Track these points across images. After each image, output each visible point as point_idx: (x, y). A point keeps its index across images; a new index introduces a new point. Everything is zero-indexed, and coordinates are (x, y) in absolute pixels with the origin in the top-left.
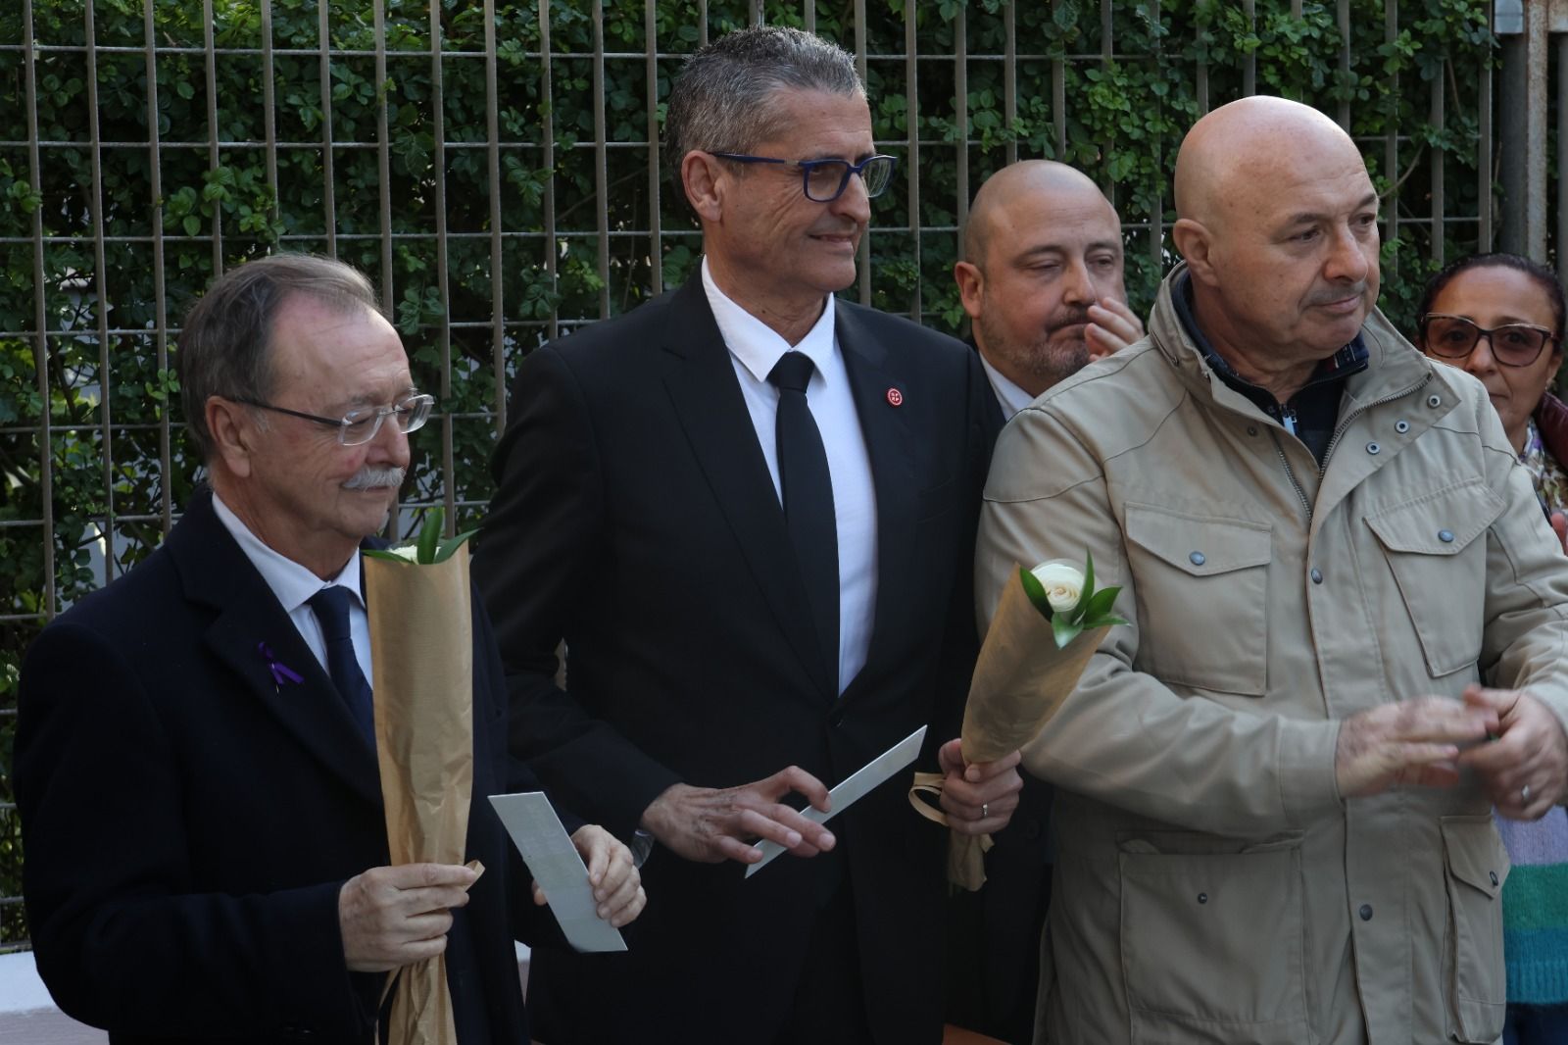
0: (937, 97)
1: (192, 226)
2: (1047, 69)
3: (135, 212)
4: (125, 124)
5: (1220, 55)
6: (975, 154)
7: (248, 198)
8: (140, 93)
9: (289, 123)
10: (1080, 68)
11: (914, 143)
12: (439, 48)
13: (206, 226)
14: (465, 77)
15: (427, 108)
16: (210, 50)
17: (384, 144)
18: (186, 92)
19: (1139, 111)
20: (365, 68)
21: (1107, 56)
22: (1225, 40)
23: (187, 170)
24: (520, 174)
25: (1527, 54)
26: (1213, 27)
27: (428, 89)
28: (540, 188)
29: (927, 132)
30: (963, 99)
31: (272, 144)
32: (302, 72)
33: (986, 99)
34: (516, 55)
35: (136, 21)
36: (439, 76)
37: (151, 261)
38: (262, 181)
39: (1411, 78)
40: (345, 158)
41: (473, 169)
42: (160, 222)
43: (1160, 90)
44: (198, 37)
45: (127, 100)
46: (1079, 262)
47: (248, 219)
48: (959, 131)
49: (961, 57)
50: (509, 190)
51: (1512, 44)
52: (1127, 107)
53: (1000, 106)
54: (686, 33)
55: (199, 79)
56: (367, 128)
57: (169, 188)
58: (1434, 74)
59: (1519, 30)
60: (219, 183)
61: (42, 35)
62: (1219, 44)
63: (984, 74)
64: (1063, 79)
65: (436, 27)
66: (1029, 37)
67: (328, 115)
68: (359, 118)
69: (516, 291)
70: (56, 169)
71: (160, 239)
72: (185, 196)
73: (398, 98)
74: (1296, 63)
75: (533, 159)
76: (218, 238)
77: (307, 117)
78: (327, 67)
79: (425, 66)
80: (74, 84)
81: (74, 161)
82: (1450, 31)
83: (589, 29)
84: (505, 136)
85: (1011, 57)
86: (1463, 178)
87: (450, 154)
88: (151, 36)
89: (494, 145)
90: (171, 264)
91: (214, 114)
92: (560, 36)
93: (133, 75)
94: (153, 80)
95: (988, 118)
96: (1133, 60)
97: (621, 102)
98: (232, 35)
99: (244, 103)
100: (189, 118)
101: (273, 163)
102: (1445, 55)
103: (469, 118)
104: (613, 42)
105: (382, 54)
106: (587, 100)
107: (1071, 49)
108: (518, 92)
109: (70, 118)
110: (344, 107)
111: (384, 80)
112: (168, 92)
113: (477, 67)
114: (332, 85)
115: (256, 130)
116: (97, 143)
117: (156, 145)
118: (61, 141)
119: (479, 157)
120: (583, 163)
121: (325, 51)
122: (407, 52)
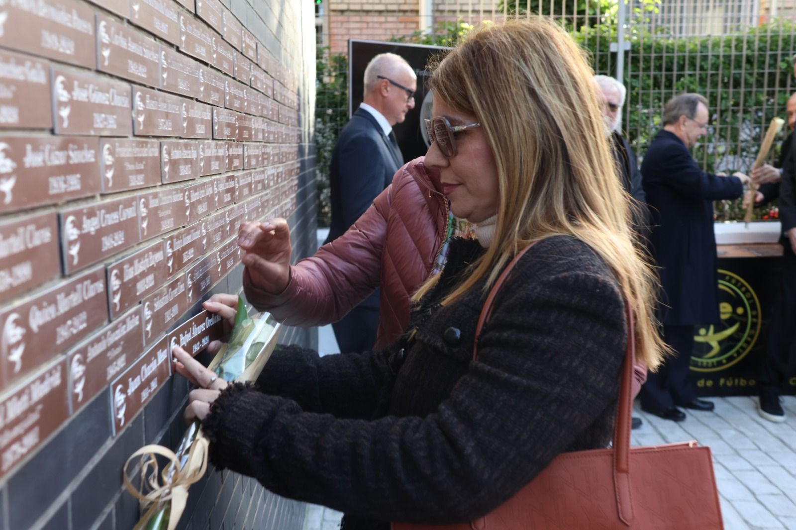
1: (680, 88)
3: (669, 85)
4: (669, 69)
7: (692, 83)
8: (672, 63)
9: (702, 68)
13: (683, 89)
14: (738, 59)
15: (729, 64)
16: (687, 54)
17: (720, 72)
18: (681, 62)
20: (718, 57)
23: (680, 77)
24: (748, 77)
27: (730, 61)
28: (752, 80)
31: (698, 72)
32: (705, 58)
34: (749, 53)
35: (673, 50)
36: (733, 58)
38: (695, 80)
40: (712, 75)
41: (738, 76)
42: (674, 88)
44: (685, 52)
45: (670, 64)
47: (692, 87)
50: (746, 80)
54: (788, 48)
55: (684, 60)
56: (717, 69)
57: (677, 80)
60: (686, 80)
61: (656, 52)
65: (733, 48)
67: (709, 66)
68: (716, 67)
69: (746, 101)
70: (655, 78)
71: (674, 91)
72: (679, 83)
73: (724, 63)
75: (751, 74)
77: (705, 67)
78: (710, 57)
79: (730, 56)
80: (660, 62)
81: (659, 76)
83: (765, 47)
84: (746, 69)
87: (734, 74)
88: (676, 51)
89: (743, 72)
91: (687, 67)
92: (760, 49)
93: (671, 60)
94: (675, 60)
97: (772, 62)
98: (691, 51)
99: (693, 65)
100: (682, 68)
101: (698, 77)
103: (738, 66)
104: (771, 50)
105: (721, 54)
106: (763, 62)
108: (749, 61)
109: (659, 68)
110: (713, 65)
111: (721, 59)
112: (678, 62)
113: (741, 56)
114: (711, 60)
115: (695, 70)
116: (664, 73)
117: (675, 73)
118: (657, 73)
119: (740, 74)
120: (762, 75)
121: (710, 54)
122: (727, 53)
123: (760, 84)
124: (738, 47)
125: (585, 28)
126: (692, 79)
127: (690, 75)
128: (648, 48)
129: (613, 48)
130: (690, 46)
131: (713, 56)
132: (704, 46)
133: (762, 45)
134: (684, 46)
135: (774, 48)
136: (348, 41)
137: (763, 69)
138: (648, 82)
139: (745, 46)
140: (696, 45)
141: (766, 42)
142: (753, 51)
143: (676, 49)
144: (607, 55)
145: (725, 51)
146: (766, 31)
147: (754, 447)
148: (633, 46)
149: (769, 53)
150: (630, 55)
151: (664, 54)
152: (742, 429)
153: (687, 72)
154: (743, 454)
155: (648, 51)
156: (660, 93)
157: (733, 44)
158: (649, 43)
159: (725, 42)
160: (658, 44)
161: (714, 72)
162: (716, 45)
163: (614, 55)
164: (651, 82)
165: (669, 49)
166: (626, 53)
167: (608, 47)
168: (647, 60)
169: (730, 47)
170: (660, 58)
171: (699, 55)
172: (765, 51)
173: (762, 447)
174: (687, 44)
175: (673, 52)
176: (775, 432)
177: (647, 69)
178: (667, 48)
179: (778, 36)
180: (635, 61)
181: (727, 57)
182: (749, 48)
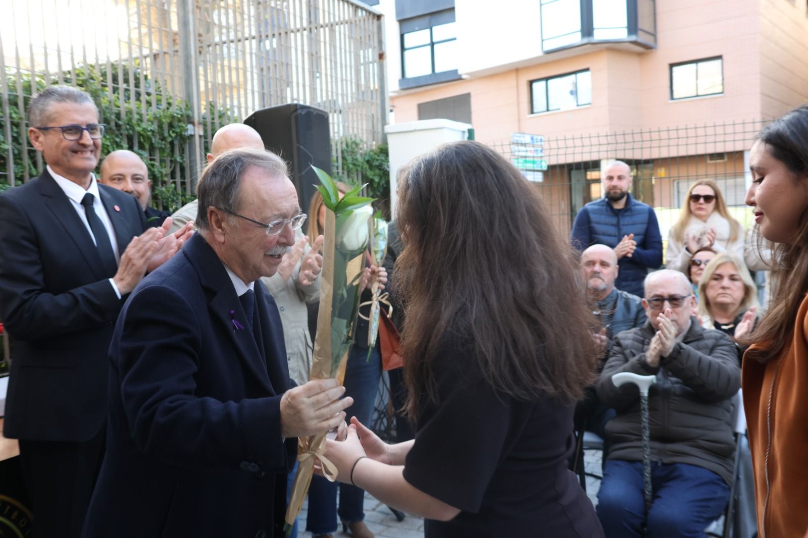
5: (131, 132)
19: (112, 145)
22: (132, 128)
25: (195, 140)
26: (128, 124)
39: (172, 143)
46: (129, 179)
51: (192, 137)
52: (109, 144)
58: (176, 142)
59: (193, 133)
62: (130, 129)
74: (148, 136)
82: (181, 131)
86: (182, 170)
102: (179, 138)
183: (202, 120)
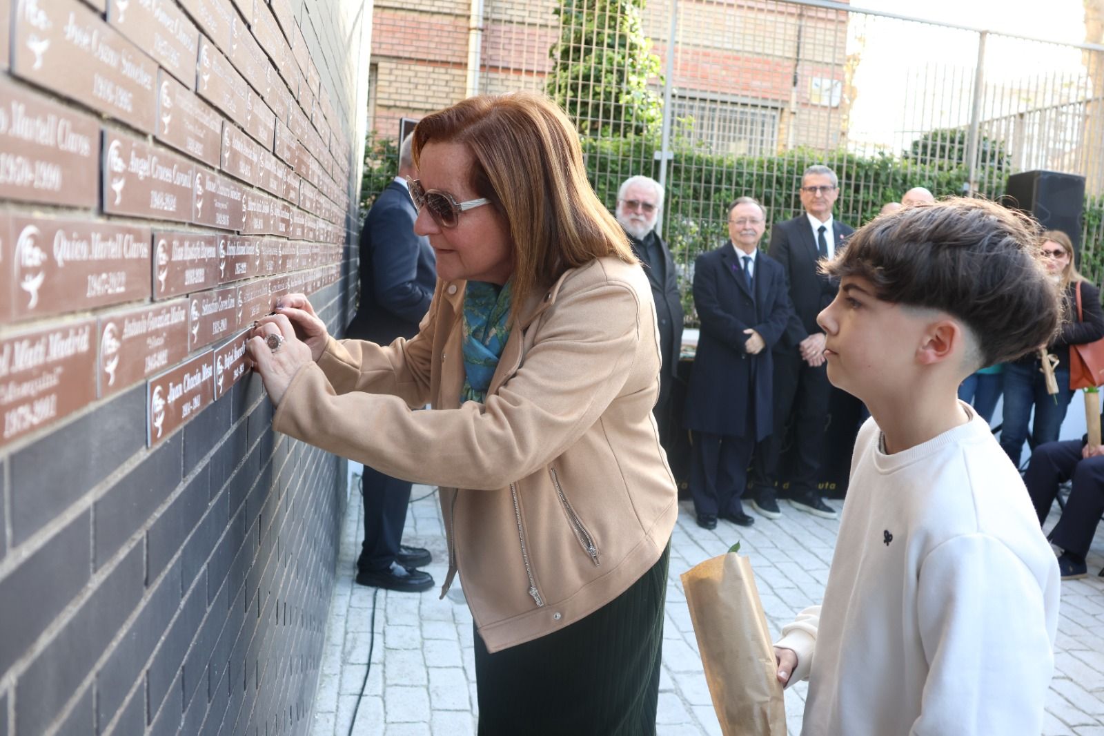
0: (857, 190)
1: (718, 201)
2: (878, 187)
3: (707, 198)
4: (708, 182)
6: (863, 202)
7: (728, 196)
8: (711, 176)
9: (737, 184)
10: (884, 188)
11: (852, 199)
12: (765, 173)
13: (720, 201)
14: (769, 179)
15: (762, 183)
16: (724, 169)
17: (754, 189)
18: (719, 176)
20: (752, 175)
21: (890, 186)
23: (718, 190)
24: (778, 197)
27: (762, 179)
28: (782, 200)
29: (855, 197)
30: (862, 191)
31: (734, 187)
32: (740, 174)
33: (866, 191)
34: (780, 175)
35: (712, 163)
36: (765, 177)
37: (709, 208)
41: (769, 195)
42: (712, 199)
43: (899, 193)
44: (722, 167)
48: (861, 197)
49: (862, 183)
50: (776, 200)
53: (868, 193)
55: (722, 175)
56: (751, 186)
57: (715, 193)
59: (968, 189)
60: (724, 193)
61: (696, 164)
63: (867, 187)
64: (881, 190)
65: (765, 169)
66: (876, 181)
67: (744, 183)
68: (750, 184)
70: (695, 190)
71: (712, 203)
72: (717, 195)
73: (757, 180)
75: (780, 194)
76: (722, 204)
77: (741, 182)
78: (745, 174)
80: (700, 174)
81: (698, 188)
83: (792, 171)
84: (776, 189)
85: (872, 184)
89: (773, 191)
90: (713, 208)
91: (724, 181)
92: (788, 172)
93: (710, 173)
94: (714, 174)
95: (866, 196)
96: (895, 187)
98: (728, 167)
99: (729, 179)
100: (719, 181)
103: (769, 186)
104: (798, 174)
105: (755, 172)
106: (791, 185)
107: (883, 184)
108: (779, 181)
109: (699, 180)
110: (747, 181)
111: (755, 177)
112: (716, 176)
113: (772, 176)
114: (745, 177)
115: (731, 185)
116: (703, 184)
117: (713, 186)
118: (697, 184)
119: (771, 193)
120: (790, 196)
121: (745, 171)
122: (759, 172)
123: (788, 205)
124: (770, 168)
125: (631, 135)
126: (728, 193)
127: (727, 189)
128: (689, 159)
129: (657, 156)
130: (726, 163)
131: (748, 173)
132: (740, 164)
133: (790, 168)
134: (721, 161)
135: (800, 172)
136: (401, 120)
137: (791, 190)
138: (688, 191)
139: (775, 168)
140: (733, 162)
141: (793, 166)
142: (782, 173)
143: (715, 163)
144: (651, 163)
145: (758, 170)
146: (793, 157)
147: (771, 545)
148: (675, 156)
149: (795, 176)
150: (673, 164)
151: (704, 167)
152: (760, 528)
153: (724, 186)
154: (762, 551)
155: (689, 162)
156: (699, 204)
157: (765, 165)
158: (690, 155)
159: (758, 162)
160: (699, 157)
161: (748, 188)
162: (750, 164)
163: (658, 163)
164: (691, 192)
165: (709, 163)
166: (669, 162)
167: (652, 155)
168: (688, 171)
169: (762, 167)
170: (700, 170)
171: (735, 170)
172: (792, 174)
173: (779, 546)
174: (725, 160)
175: (712, 166)
176: (790, 532)
177: (688, 179)
178: (707, 161)
179: (804, 162)
180: (677, 170)
181: (760, 176)
182: (779, 170)
183: (979, 179)
